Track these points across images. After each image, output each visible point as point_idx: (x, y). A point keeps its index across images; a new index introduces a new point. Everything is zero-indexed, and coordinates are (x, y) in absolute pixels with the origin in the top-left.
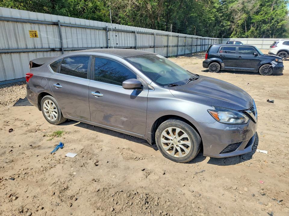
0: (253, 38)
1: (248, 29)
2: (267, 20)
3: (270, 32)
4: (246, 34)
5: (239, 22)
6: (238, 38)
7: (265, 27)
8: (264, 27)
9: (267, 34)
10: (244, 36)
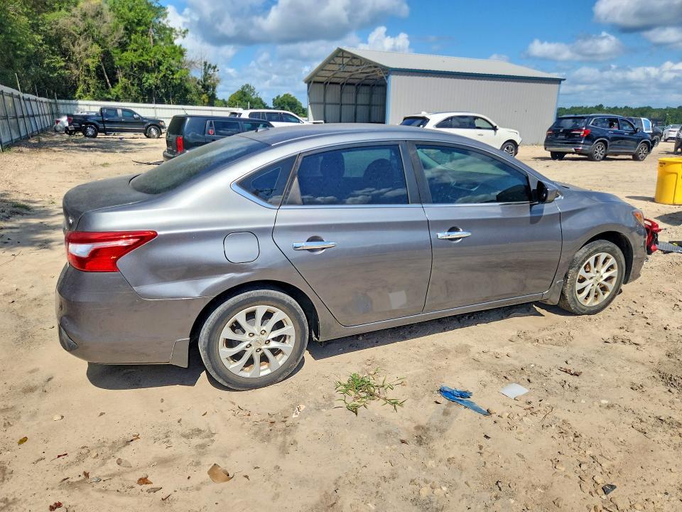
0: (132, 102)
1: (114, 81)
2: (150, 65)
3: (163, 90)
4: (113, 91)
5: (89, 61)
6: (96, 100)
7: (151, 80)
8: (148, 79)
9: (158, 94)
10: (109, 96)
